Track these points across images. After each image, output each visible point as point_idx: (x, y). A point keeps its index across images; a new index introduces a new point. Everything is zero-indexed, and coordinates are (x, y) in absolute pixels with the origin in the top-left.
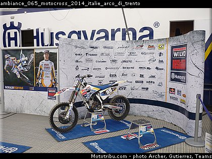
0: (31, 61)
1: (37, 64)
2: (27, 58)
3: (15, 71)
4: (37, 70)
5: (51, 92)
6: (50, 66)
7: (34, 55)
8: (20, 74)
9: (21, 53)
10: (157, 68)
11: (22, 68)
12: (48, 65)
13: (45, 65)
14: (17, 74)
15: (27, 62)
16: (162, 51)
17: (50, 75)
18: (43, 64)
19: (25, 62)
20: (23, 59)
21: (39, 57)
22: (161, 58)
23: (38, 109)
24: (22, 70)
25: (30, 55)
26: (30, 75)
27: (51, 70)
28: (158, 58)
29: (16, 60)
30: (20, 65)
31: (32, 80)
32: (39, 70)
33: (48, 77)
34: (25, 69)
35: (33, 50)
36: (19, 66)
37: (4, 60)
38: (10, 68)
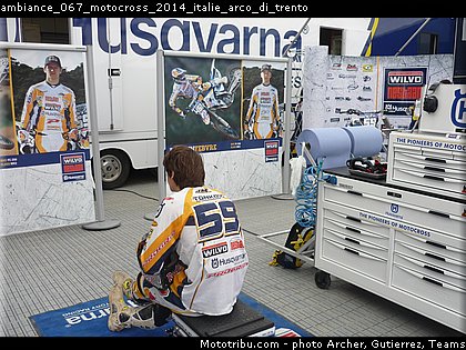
0: (234, 85)
1: (248, 93)
2: (225, 80)
3: (199, 109)
4: (247, 104)
5: (270, 149)
6: (271, 96)
7: (241, 72)
8: (211, 115)
9: (213, 66)
10: (360, 98)
11: (215, 102)
12: (268, 94)
13: (262, 94)
14: (204, 114)
15: (227, 87)
16: (369, 74)
17: (270, 115)
18: (260, 92)
19: (222, 88)
20: (217, 80)
21: (252, 77)
22: (367, 84)
23: (247, 187)
24: (215, 107)
25: (232, 72)
26: (232, 116)
27: (272, 103)
28: (362, 84)
29: (199, 83)
30: (210, 95)
31: (235, 126)
32: (251, 105)
33: (266, 118)
34: (222, 103)
35: (240, 61)
36: (208, 96)
37: (169, 81)
38: (184, 101)
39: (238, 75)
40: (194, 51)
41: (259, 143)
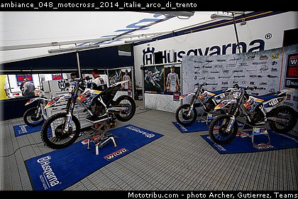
1: (166, 76)
2: (159, 72)
3: (152, 81)
4: (166, 79)
5: (176, 96)
6: (176, 77)
12: (174, 76)
13: (172, 76)
14: (153, 83)
15: (159, 74)
16: (276, 60)
18: (170, 75)
20: (157, 72)
22: (274, 67)
23: (167, 108)
25: (161, 69)
26: (161, 83)
27: (176, 80)
28: (271, 66)
29: (152, 73)
33: (174, 85)
35: (163, 66)
37: (145, 73)
38: (148, 79)
39: (163, 70)
40: (149, 65)
41: (171, 93)
